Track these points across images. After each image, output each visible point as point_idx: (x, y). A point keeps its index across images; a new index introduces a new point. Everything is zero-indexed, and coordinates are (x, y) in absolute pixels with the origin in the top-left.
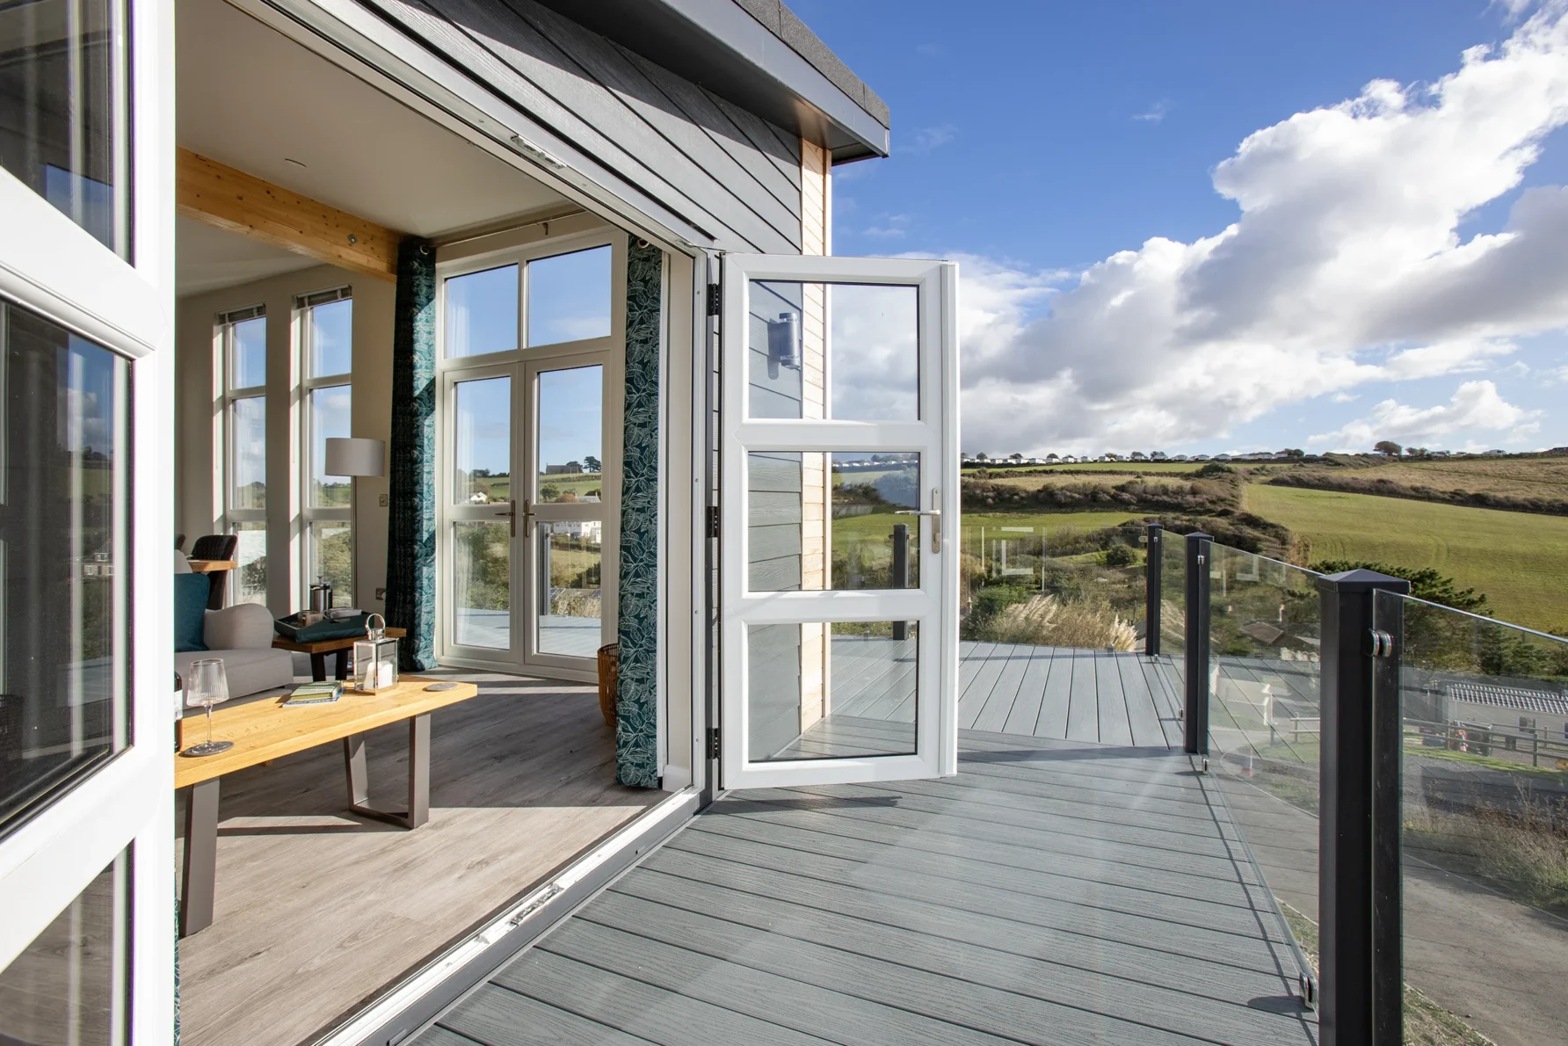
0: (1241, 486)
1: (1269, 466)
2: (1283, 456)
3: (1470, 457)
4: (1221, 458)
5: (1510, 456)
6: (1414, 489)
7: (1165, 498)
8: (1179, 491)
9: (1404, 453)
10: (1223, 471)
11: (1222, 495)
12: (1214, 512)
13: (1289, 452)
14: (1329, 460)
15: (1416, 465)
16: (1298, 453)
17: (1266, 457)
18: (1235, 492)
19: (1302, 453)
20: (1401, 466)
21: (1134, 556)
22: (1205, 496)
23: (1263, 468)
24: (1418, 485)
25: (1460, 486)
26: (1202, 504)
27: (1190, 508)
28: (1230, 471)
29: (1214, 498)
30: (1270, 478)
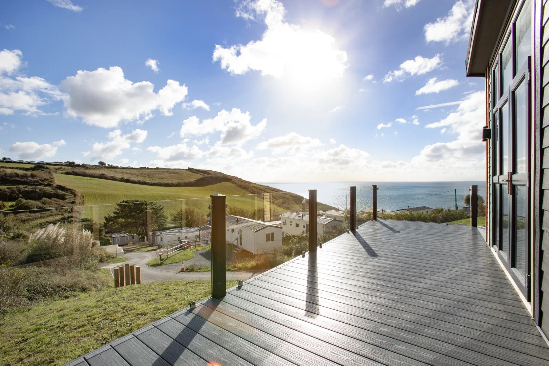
0: (53, 174)
1: (63, 167)
2: (67, 164)
3: (124, 168)
4: (41, 163)
5: (132, 168)
6: (112, 177)
7: (17, 179)
8: (25, 176)
9: (107, 166)
10: (44, 168)
11: (46, 177)
12: (43, 184)
13: (69, 163)
14: (84, 166)
15: (110, 169)
16: (73, 163)
17: (61, 164)
18: (52, 177)
19: (75, 163)
20: (106, 170)
21: (4, 205)
22: (38, 178)
23: (61, 168)
24: (112, 176)
25: (122, 177)
26: (37, 181)
27: (32, 183)
28: (47, 168)
29: (43, 179)
30: (65, 172)
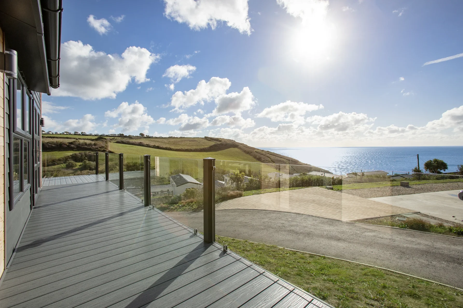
0: (108, 143)
1: (116, 138)
2: (119, 135)
3: (156, 138)
4: (103, 135)
5: (163, 138)
6: (147, 145)
7: (86, 146)
8: (90, 145)
9: (145, 136)
10: (103, 138)
11: (103, 145)
12: (101, 150)
13: (120, 134)
14: (130, 137)
15: (147, 139)
16: (123, 135)
17: (115, 135)
18: (107, 145)
19: (124, 135)
20: (144, 139)
21: (76, 165)
22: (98, 146)
23: (114, 138)
24: (148, 144)
25: (155, 144)
26: (97, 148)
27: (94, 149)
28: (105, 139)
29: (101, 147)
30: (116, 141)
